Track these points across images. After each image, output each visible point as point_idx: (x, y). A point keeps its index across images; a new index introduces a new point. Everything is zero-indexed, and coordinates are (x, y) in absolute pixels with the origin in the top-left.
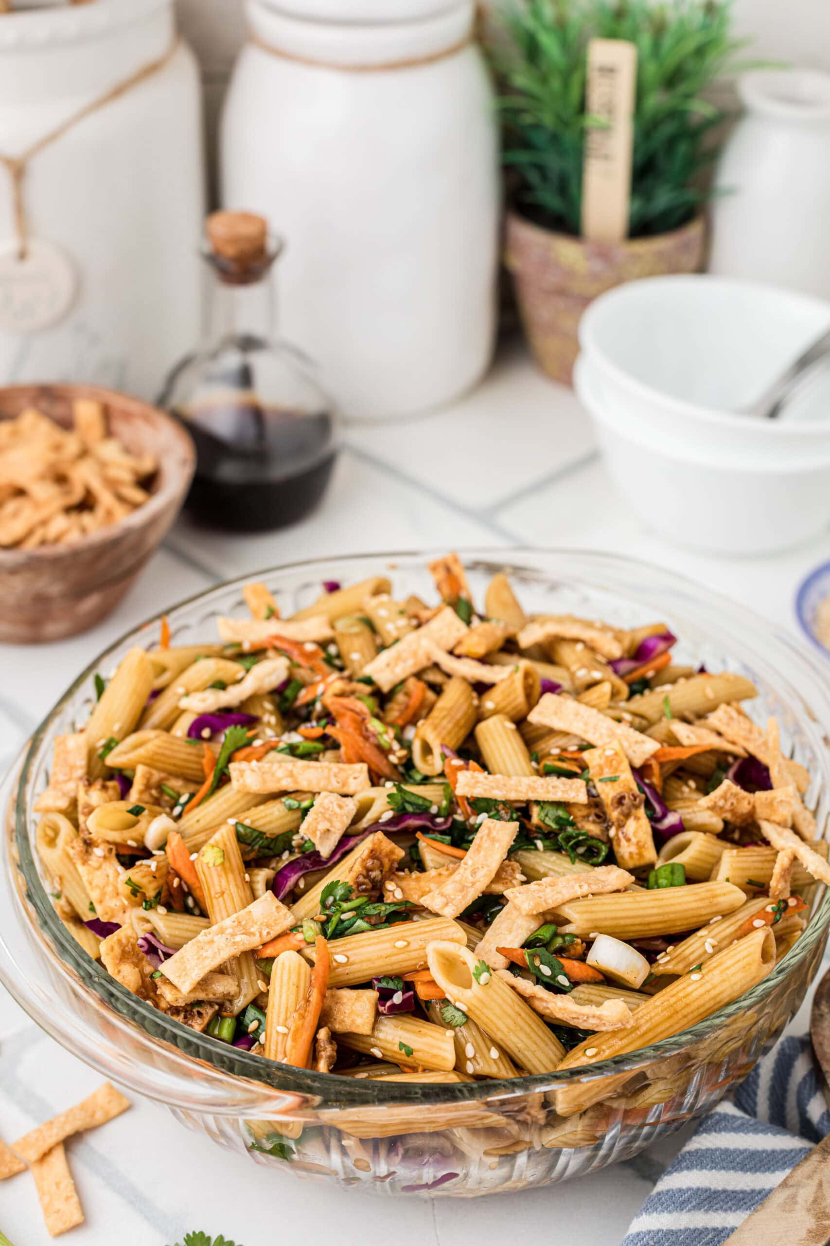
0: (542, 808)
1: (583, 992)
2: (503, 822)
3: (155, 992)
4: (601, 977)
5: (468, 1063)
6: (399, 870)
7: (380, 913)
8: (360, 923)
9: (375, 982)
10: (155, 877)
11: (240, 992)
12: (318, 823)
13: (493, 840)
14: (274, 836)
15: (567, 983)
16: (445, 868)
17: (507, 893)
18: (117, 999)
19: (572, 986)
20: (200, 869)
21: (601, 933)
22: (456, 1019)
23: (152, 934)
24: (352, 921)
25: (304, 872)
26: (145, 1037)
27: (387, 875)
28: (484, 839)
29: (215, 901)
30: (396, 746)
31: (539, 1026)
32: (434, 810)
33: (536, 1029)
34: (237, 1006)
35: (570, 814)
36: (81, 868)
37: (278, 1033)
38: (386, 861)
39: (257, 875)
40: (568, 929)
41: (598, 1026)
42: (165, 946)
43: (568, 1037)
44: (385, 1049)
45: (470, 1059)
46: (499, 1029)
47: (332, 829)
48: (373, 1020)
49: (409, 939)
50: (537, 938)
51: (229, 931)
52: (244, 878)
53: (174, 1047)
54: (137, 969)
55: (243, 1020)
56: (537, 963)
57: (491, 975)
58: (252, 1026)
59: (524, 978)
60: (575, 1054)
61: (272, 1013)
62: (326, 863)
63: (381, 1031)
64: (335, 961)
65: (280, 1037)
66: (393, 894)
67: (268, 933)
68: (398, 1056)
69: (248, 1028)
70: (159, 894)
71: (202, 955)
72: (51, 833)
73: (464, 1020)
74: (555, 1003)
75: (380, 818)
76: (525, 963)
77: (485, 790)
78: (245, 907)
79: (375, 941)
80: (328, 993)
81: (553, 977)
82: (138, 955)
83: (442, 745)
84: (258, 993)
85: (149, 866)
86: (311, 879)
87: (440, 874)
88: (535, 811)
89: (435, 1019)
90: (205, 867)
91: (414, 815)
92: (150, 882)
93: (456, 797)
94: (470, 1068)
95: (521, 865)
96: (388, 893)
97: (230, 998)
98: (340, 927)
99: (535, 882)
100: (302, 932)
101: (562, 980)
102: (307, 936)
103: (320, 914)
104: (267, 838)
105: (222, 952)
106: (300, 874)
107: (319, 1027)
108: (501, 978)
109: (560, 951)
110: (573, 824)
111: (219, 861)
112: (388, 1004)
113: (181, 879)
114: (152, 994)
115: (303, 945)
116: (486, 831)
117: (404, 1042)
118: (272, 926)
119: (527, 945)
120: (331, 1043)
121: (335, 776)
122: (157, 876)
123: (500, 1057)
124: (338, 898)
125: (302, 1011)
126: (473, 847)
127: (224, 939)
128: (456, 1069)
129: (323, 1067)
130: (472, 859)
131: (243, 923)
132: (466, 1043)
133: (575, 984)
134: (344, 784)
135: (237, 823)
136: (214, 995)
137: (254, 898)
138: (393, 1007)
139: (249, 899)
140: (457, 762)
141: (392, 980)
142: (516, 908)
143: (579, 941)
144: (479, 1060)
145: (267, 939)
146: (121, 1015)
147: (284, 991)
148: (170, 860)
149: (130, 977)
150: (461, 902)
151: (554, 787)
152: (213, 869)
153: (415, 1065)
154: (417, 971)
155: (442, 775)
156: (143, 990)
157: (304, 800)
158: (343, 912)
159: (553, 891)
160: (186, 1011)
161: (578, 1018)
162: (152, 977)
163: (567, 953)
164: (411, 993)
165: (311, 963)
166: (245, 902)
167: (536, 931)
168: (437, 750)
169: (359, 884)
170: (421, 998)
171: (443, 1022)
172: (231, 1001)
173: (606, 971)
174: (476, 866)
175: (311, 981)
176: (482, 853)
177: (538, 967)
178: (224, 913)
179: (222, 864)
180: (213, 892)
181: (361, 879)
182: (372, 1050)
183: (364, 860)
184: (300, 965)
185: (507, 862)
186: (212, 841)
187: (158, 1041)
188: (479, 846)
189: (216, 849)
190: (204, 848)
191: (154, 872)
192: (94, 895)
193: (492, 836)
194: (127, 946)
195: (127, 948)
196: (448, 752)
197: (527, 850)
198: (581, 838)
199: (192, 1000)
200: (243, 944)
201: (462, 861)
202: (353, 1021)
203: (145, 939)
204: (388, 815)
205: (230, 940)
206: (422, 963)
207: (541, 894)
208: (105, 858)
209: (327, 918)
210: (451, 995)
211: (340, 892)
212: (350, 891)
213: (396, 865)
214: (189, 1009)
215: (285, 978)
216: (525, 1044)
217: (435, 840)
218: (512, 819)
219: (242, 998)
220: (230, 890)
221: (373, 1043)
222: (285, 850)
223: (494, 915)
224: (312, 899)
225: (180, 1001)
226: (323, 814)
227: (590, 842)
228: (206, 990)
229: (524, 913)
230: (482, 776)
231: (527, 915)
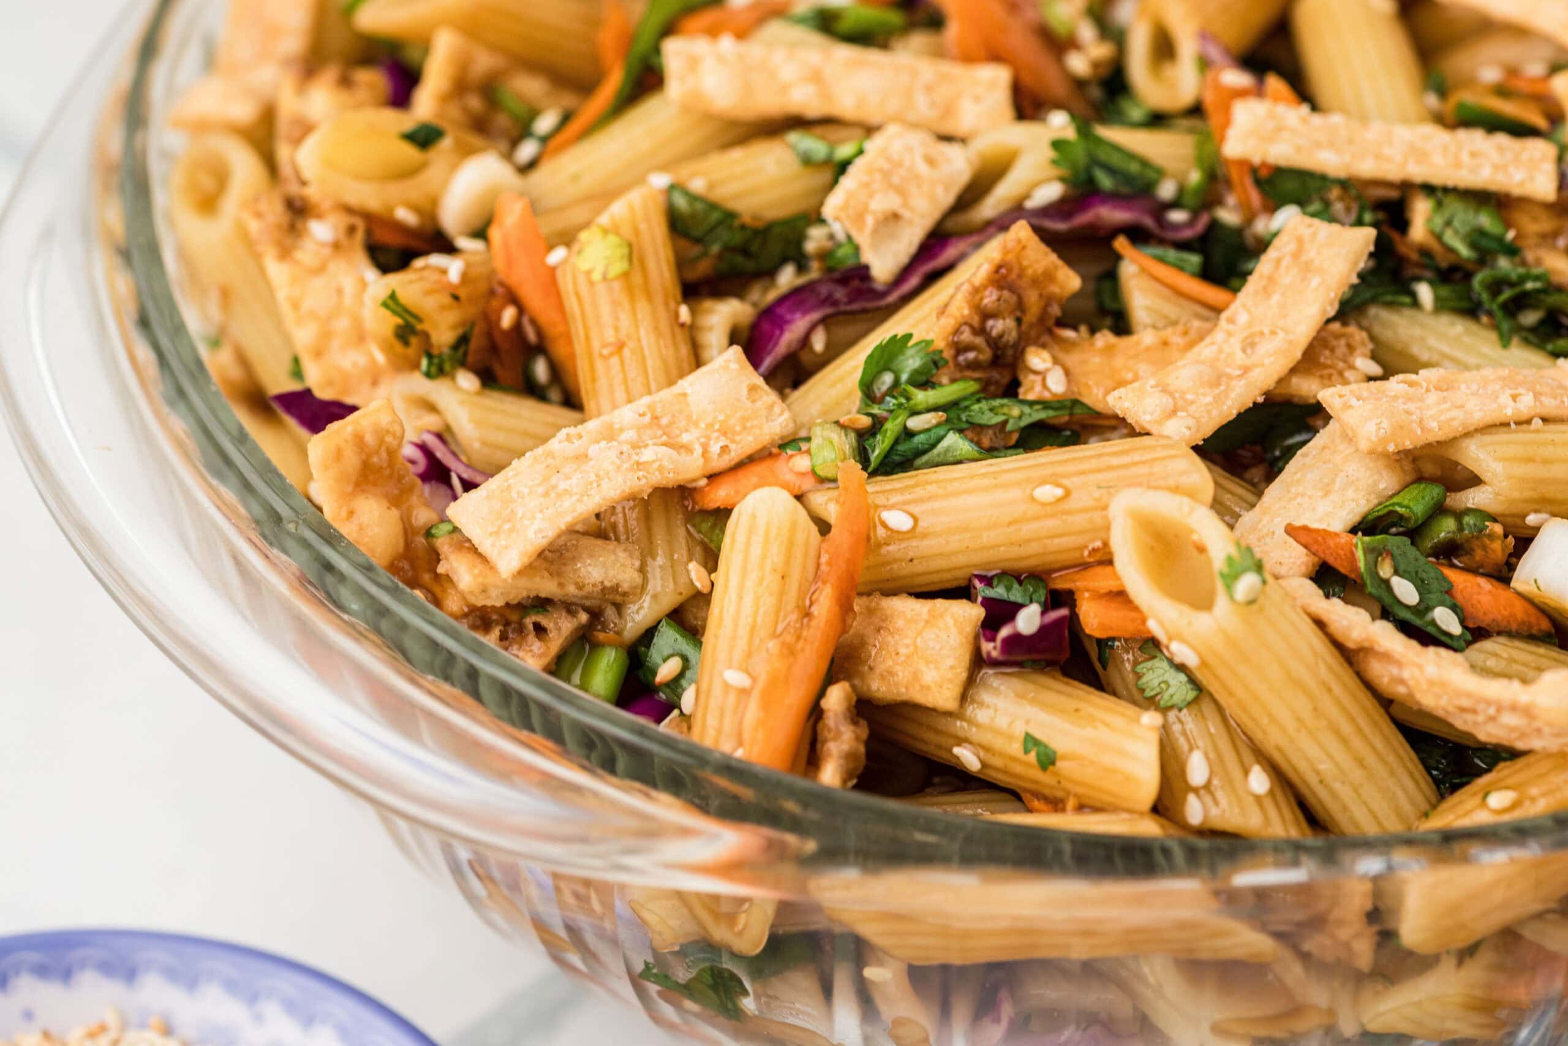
0: (1439, 204)
1: (1496, 655)
2: (1335, 227)
3: (433, 570)
4: (1545, 625)
5: (1192, 799)
6: (1061, 323)
7: (1005, 422)
8: (954, 442)
9: (977, 583)
10: (456, 298)
11: (643, 587)
12: (871, 196)
13: (1307, 269)
14: (760, 225)
15: (1456, 629)
16: (1180, 328)
17: (1329, 396)
18: (342, 578)
19: (1469, 637)
20: (570, 287)
21: (1554, 515)
22: (1171, 691)
23: (439, 436)
24: (933, 434)
25: (828, 310)
26: (400, 673)
27: (1033, 333)
28: (1284, 263)
29: (599, 365)
30: (1087, 32)
31: (1375, 724)
32: (1167, 190)
33: (1367, 729)
34: (633, 620)
35: (1508, 225)
36: (276, 271)
37: (727, 686)
38: (1032, 298)
39: (710, 311)
40: (1473, 498)
41: (1523, 735)
42: (468, 466)
43: (1448, 765)
44: (987, 749)
45: (1196, 790)
46: (1273, 719)
47: (906, 214)
48: (964, 675)
49: (1067, 482)
50: (1391, 513)
51: (629, 435)
52: (677, 315)
53: (469, 701)
54: (395, 513)
55: (646, 655)
56: (1385, 570)
57: (1264, 582)
58: (666, 671)
59: (1347, 601)
60: (1461, 802)
61: (716, 637)
62: (883, 294)
63: (981, 704)
64: (884, 525)
65: (732, 698)
66: (1044, 380)
67: (724, 449)
68: (1019, 769)
69: (654, 673)
70: (463, 341)
71: (555, 487)
72: (207, 182)
73: (1191, 695)
74: (1420, 667)
75: (1027, 196)
76: (1356, 569)
77: (1299, 149)
78: (671, 383)
79: (986, 482)
80: (858, 604)
81: (1423, 609)
82: (400, 479)
83: (1204, 36)
84: (687, 593)
85: (444, 272)
86: (844, 332)
87: (1165, 344)
88: (1421, 211)
89: (1120, 688)
90: (582, 279)
91: (1114, 198)
92: (443, 308)
93: (1226, 162)
94: (1195, 811)
95: (1372, 338)
96: (1032, 377)
97: (619, 599)
98: (901, 448)
99: (1400, 377)
100: (808, 452)
101: (1445, 619)
102: (818, 460)
103: (859, 412)
104: (743, 227)
105: (605, 483)
106: (815, 316)
107: (830, 678)
108: (1289, 596)
109: (1449, 551)
110: (1513, 251)
111: (619, 267)
112: (1005, 632)
113: (521, 310)
114: (427, 577)
115: (808, 484)
116: (1292, 247)
117: (1038, 734)
118: (734, 433)
119: (1367, 526)
120: (854, 723)
121: (929, 89)
122: (462, 294)
123: (1271, 792)
124: (904, 377)
125: (789, 638)
126: (1253, 284)
127: (612, 454)
128: (1157, 809)
129: (830, 775)
130: (1249, 311)
131: (664, 421)
132: (1191, 750)
133: (1477, 633)
134: (948, 111)
135: (672, 188)
136: (580, 587)
137: (697, 361)
138: (1016, 641)
139: (685, 365)
140: (1235, 78)
141: (1020, 583)
142: (1349, 438)
143: (1498, 529)
144: (1220, 794)
145: (719, 463)
146: (346, 617)
147: (750, 584)
148: (499, 264)
149: (376, 530)
150: (1209, 412)
151: (1473, 155)
152: (601, 288)
153: (1060, 794)
154: (1085, 566)
155: (1196, 110)
156: (406, 565)
157: (842, 141)
158: (915, 413)
159: (1444, 400)
160: (507, 624)
161: (1474, 711)
162: (428, 534)
163: (1465, 559)
164: (1064, 612)
165: (824, 527)
166: (674, 372)
167: (1391, 497)
168: (1187, 48)
169: (960, 349)
170: (1088, 631)
171: (1137, 696)
172: (619, 607)
173: (1555, 609)
174: (1256, 329)
175: (818, 566)
176: (1276, 298)
177: (1387, 583)
178: (620, 395)
179: (626, 275)
180: (596, 344)
181: (966, 336)
182: (956, 750)
183: (976, 291)
184: (794, 526)
185: (1336, 326)
186: (604, 219)
187: (433, 683)
188: (1271, 279)
189: (612, 239)
190: (584, 236)
191: (456, 287)
192: (303, 336)
193: (1304, 258)
194: (377, 453)
195: (375, 459)
196: (1215, 53)
197: (1391, 305)
198: (1530, 286)
199: (525, 594)
200: (660, 469)
201: (1224, 316)
202: (916, 676)
203: (423, 448)
204: (1050, 192)
205: (629, 456)
206: (1098, 544)
207: (1411, 407)
208: (336, 246)
209: (874, 425)
210: (1160, 622)
211: (911, 362)
212: (935, 363)
213: (1056, 311)
214: (514, 617)
215: (756, 551)
216: (1337, 765)
217: (1161, 260)
218: (1359, 223)
219: (647, 601)
220: (639, 340)
221: (961, 733)
222: (784, 260)
223: (1289, 453)
224: (841, 379)
225: (494, 593)
226: (886, 175)
227: (1553, 299)
228: (559, 574)
229: (1364, 445)
230: (1295, 114)
231: (1372, 452)
